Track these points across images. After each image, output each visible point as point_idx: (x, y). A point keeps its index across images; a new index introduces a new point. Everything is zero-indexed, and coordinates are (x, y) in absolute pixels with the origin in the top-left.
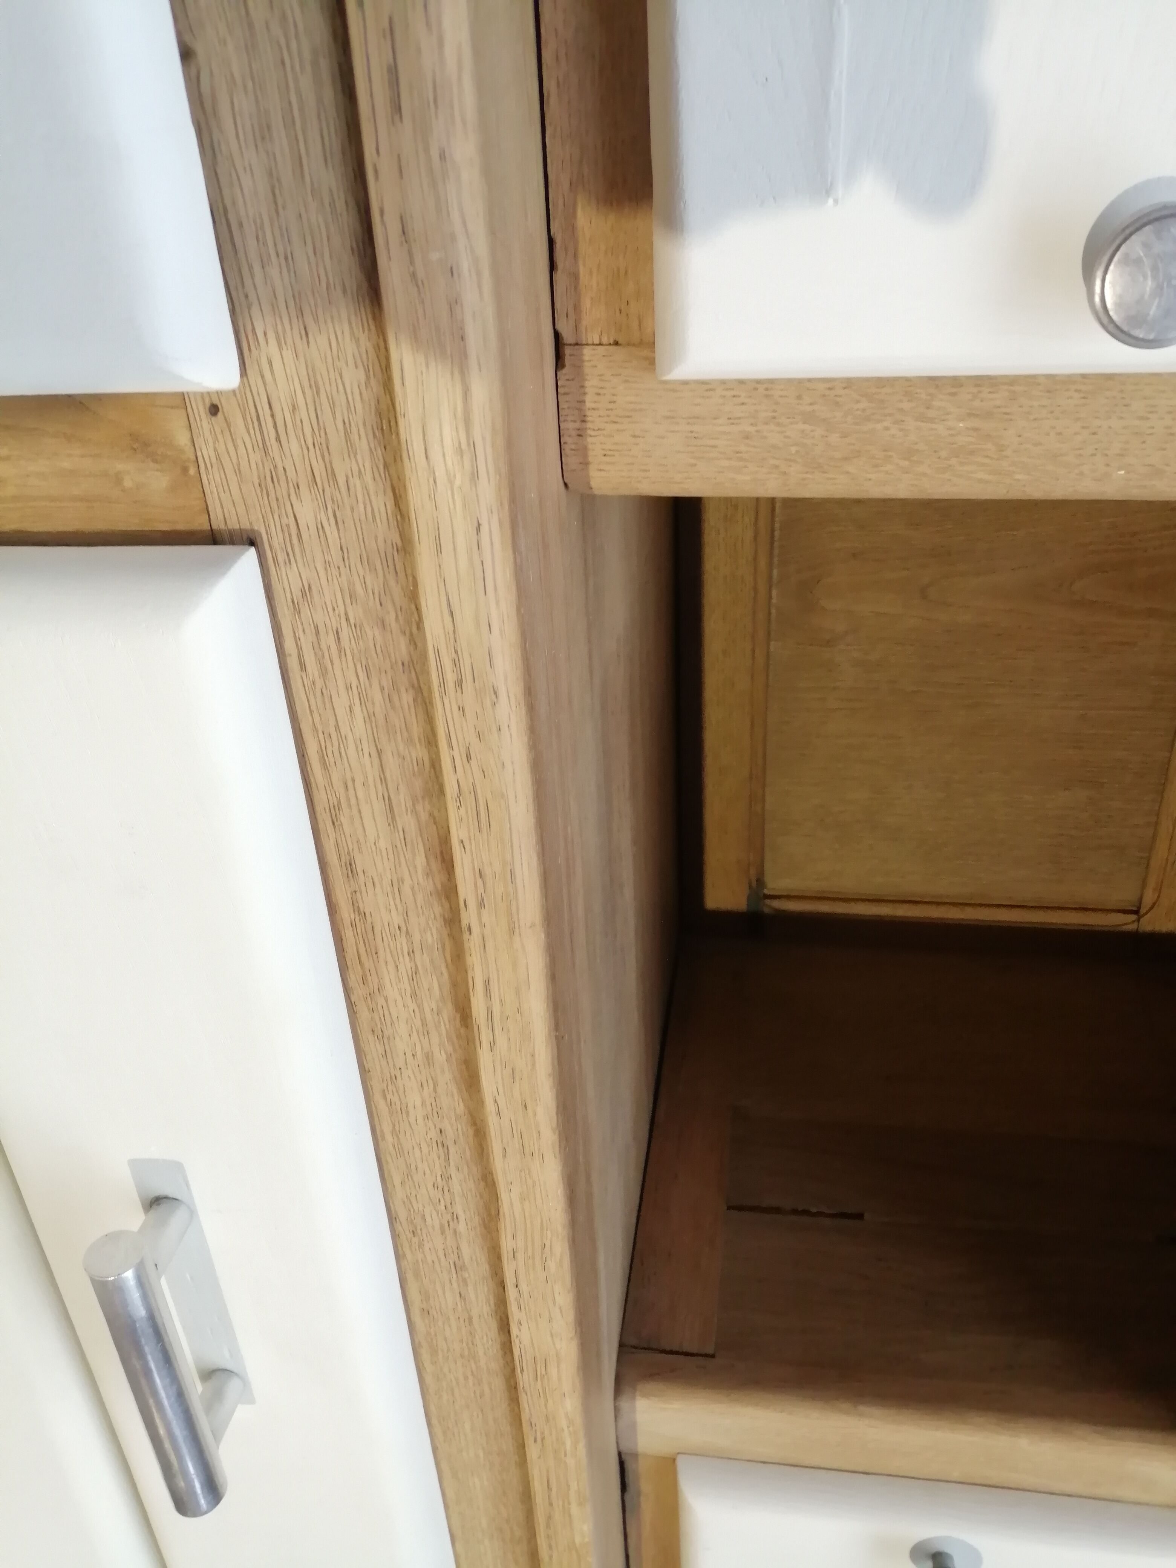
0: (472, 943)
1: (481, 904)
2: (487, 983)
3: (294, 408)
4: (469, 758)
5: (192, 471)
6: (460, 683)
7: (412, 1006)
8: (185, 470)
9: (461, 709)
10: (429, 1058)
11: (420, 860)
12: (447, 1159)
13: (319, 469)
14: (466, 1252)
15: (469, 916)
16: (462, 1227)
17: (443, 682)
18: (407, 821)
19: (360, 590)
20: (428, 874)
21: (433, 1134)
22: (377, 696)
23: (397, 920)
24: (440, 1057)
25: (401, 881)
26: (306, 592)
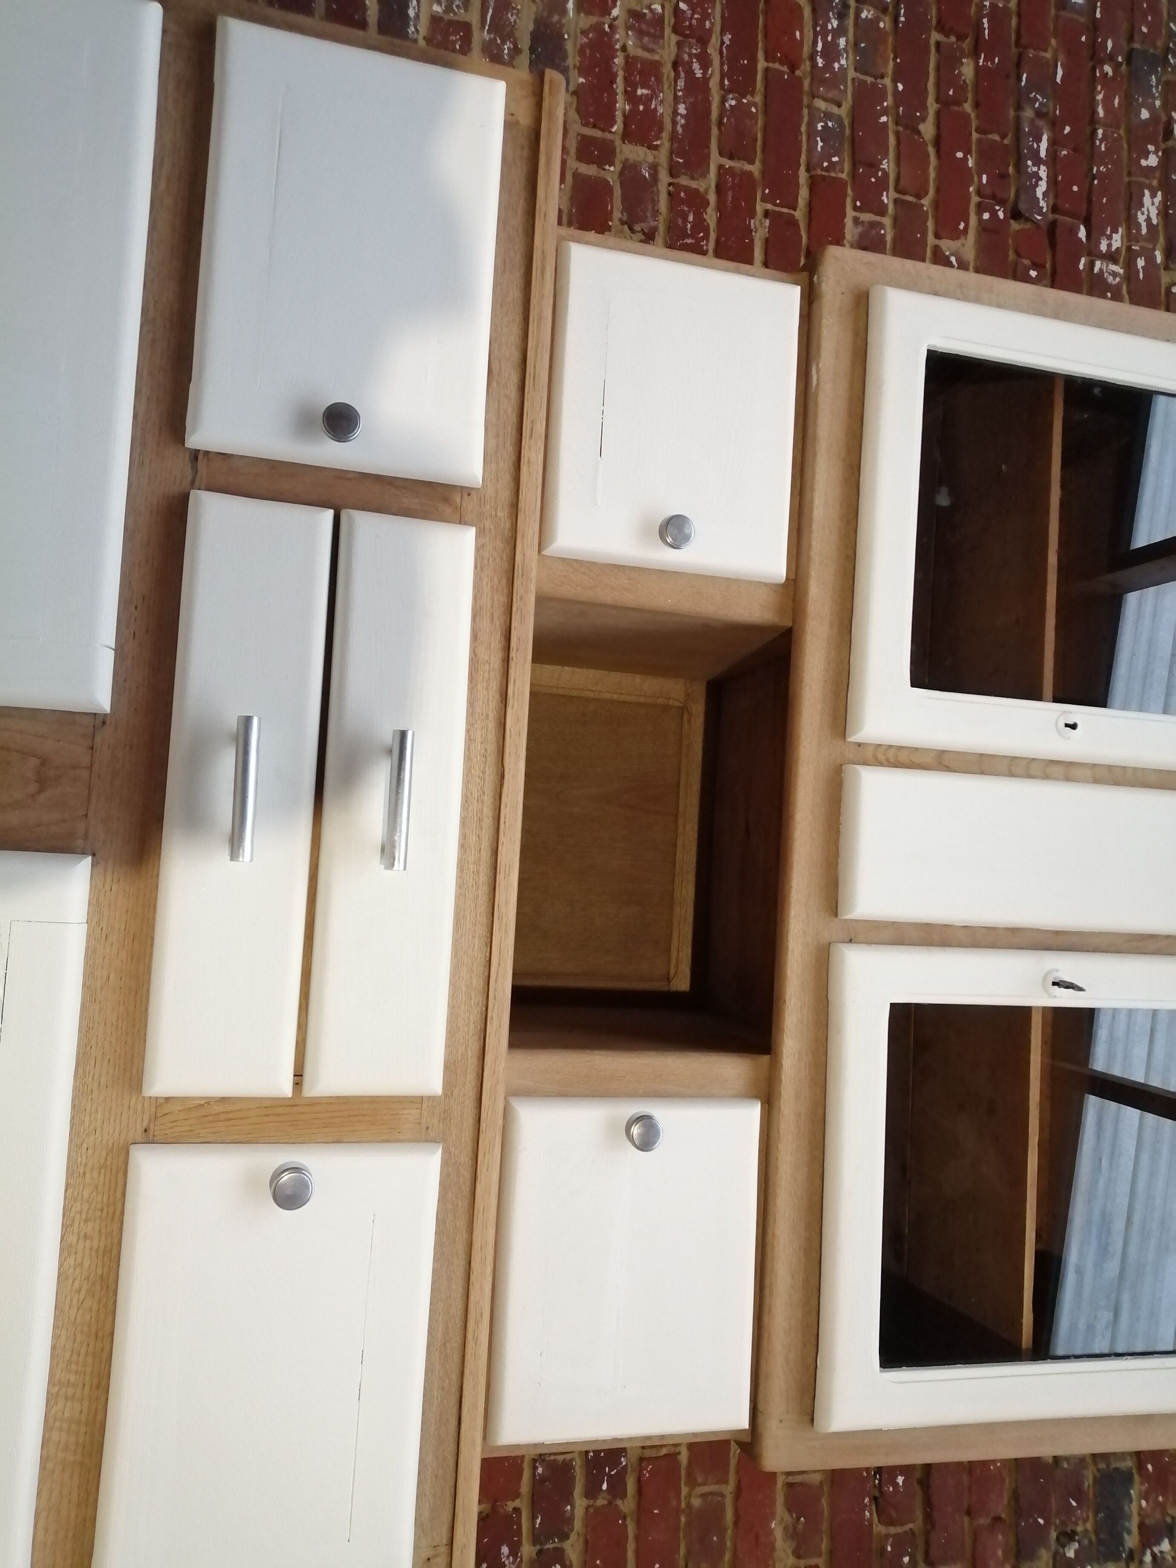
0: (512, 664)
1: (517, 650)
2: (515, 680)
3: (490, 498)
4: (521, 599)
5: (459, 509)
6: (522, 575)
7: (485, 693)
8: (457, 508)
9: (522, 583)
10: (487, 716)
11: (498, 637)
12: (486, 763)
13: (493, 513)
14: (485, 810)
15: (513, 654)
16: (486, 798)
17: (518, 576)
18: (497, 622)
19: (497, 547)
20: (500, 641)
21: (483, 751)
22: (496, 580)
23: (487, 658)
24: (491, 716)
25: (491, 644)
26: (483, 546)
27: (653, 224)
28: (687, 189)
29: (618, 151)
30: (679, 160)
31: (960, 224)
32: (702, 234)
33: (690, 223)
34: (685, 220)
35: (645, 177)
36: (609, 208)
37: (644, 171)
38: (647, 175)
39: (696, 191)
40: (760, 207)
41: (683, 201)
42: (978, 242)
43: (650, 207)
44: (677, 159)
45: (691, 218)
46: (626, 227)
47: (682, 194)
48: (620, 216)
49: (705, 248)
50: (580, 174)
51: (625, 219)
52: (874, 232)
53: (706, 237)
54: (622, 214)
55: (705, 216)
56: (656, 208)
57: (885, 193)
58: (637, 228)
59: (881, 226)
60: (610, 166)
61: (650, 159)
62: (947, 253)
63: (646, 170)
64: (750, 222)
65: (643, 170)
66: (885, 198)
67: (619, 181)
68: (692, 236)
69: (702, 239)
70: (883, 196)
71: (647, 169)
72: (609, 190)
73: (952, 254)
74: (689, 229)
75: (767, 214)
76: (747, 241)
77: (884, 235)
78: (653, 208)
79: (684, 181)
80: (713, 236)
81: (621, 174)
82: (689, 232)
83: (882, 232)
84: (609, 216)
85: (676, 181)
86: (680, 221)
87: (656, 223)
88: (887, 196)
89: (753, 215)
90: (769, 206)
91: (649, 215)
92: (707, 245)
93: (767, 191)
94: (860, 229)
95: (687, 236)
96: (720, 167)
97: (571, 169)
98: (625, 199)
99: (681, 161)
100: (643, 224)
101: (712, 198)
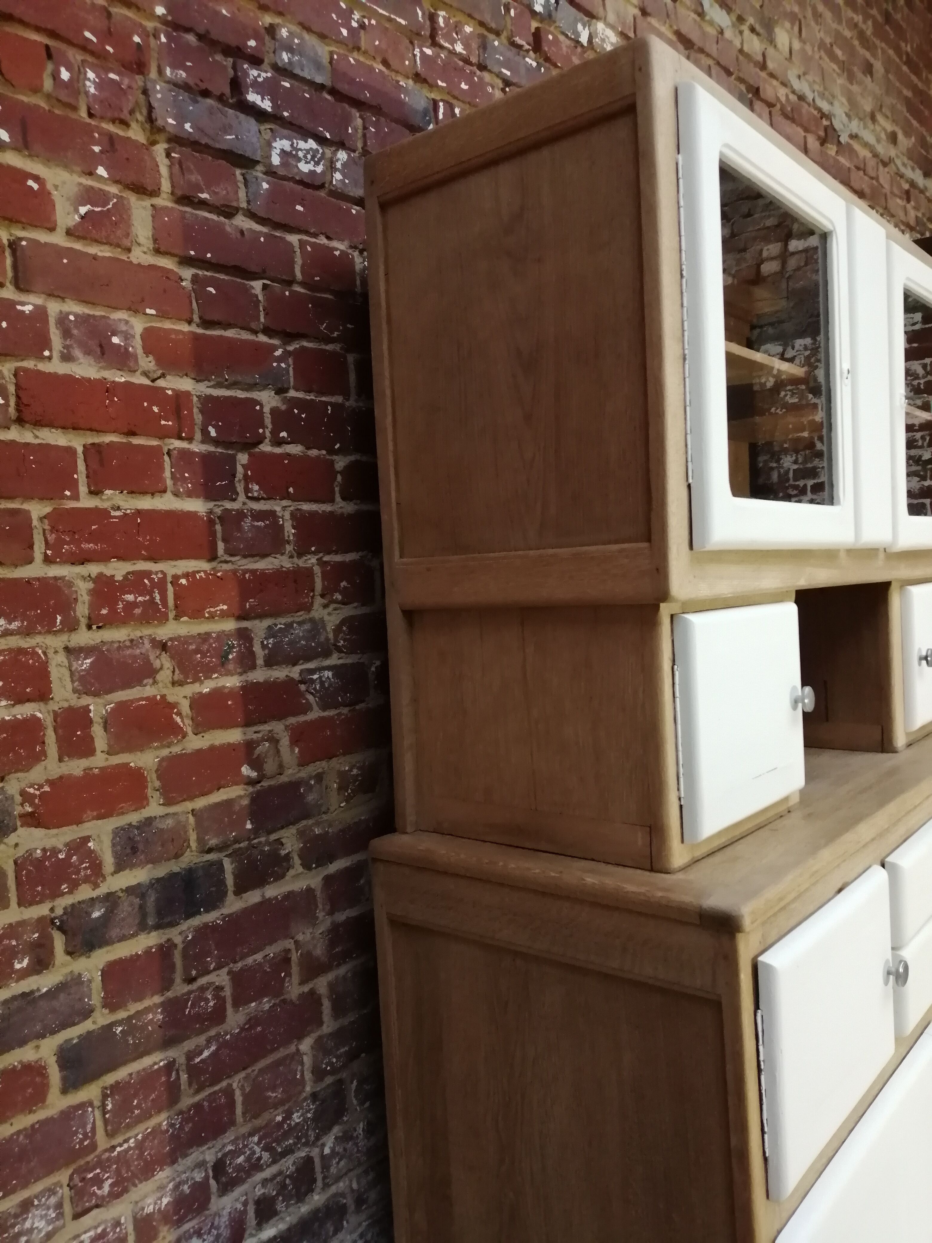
27: (148, 645)
28: (94, 607)
29: (66, 705)
30: (58, 621)
31: (31, 187)
32: (146, 581)
33: (136, 598)
34: (134, 604)
35: (91, 663)
36: (144, 702)
37: (85, 666)
38: (88, 661)
39: (91, 592)
40: (86, 502)
41: (113, 610)
42: (47, 161)
43: (129, 652)
44: (58, 623)
45: (130, 597)
46: (159, 677)
47: (104, 612)
48: (148, 687)
49: (160, 575)
50: (109, 745)
51: (150, 681)
52: (75, 332)
53: (147, 574)
54: (145, 686)
55: (119, 578)
56: (128, 643)
57: (19, 307)
58: (157, 664)
59: (62, 320)
60: (90, 711)
61: (61, 658)
62: (76, 217)
63: (82, 664)
64: (115, 517)
65: (83, 668)
66: (28, 309)
67: (106, 696)
68: (151, 593)
69: (151, 580)
70: (24, 312)
71: (80, 662)
72: (122, 706)
73: (77, 211)
74: (144, 598)
75: (95, 492)
76: (139, 521)
77: (76, 315)
78: (128, 647)
79: (82, 610)
80: (142, 566)
81: (96, 694)
82: (148, 597)
83: (72, 318)
84: (151, 700)
85: (83, 622)
86: (137, 611)
87: (146, 641)
88: (23, 304)
89: (101, 514)
90: (83, 489)
91: (138, 651)
92: (156, 573)
93: (68, 493)
94: (77, 353)
95: (153, 599)
96: (48, 560)
97: (107, 759)
98: (127, 685)
99: (59, 618)
100: (152, 657)
101: (94, 569)
